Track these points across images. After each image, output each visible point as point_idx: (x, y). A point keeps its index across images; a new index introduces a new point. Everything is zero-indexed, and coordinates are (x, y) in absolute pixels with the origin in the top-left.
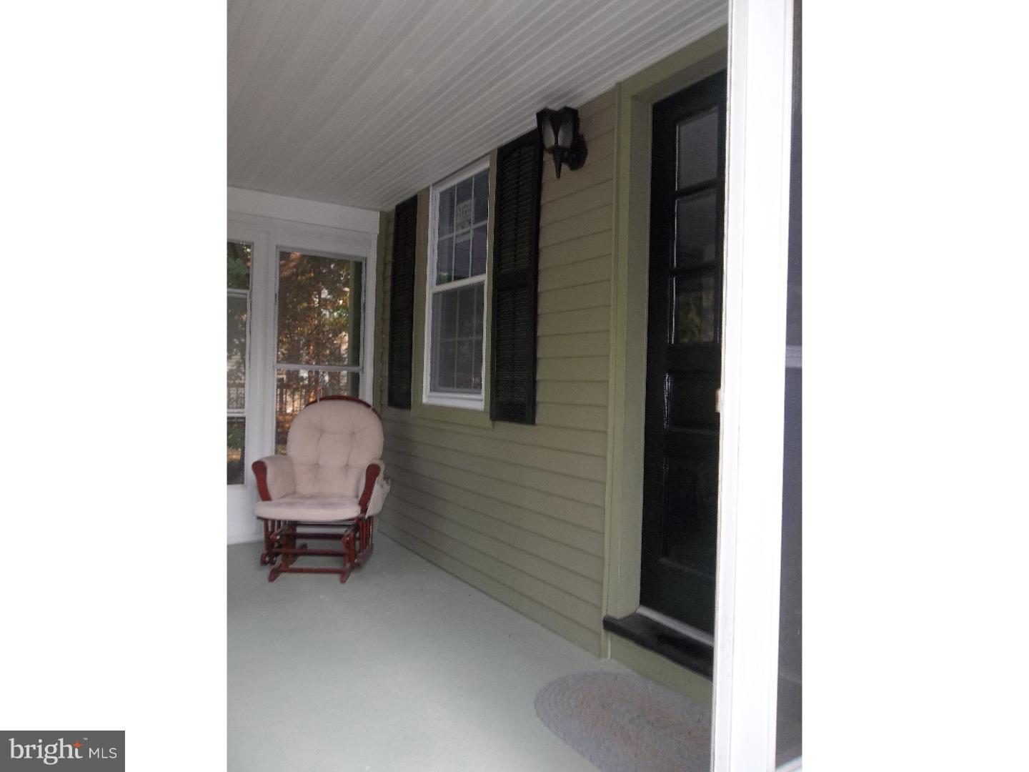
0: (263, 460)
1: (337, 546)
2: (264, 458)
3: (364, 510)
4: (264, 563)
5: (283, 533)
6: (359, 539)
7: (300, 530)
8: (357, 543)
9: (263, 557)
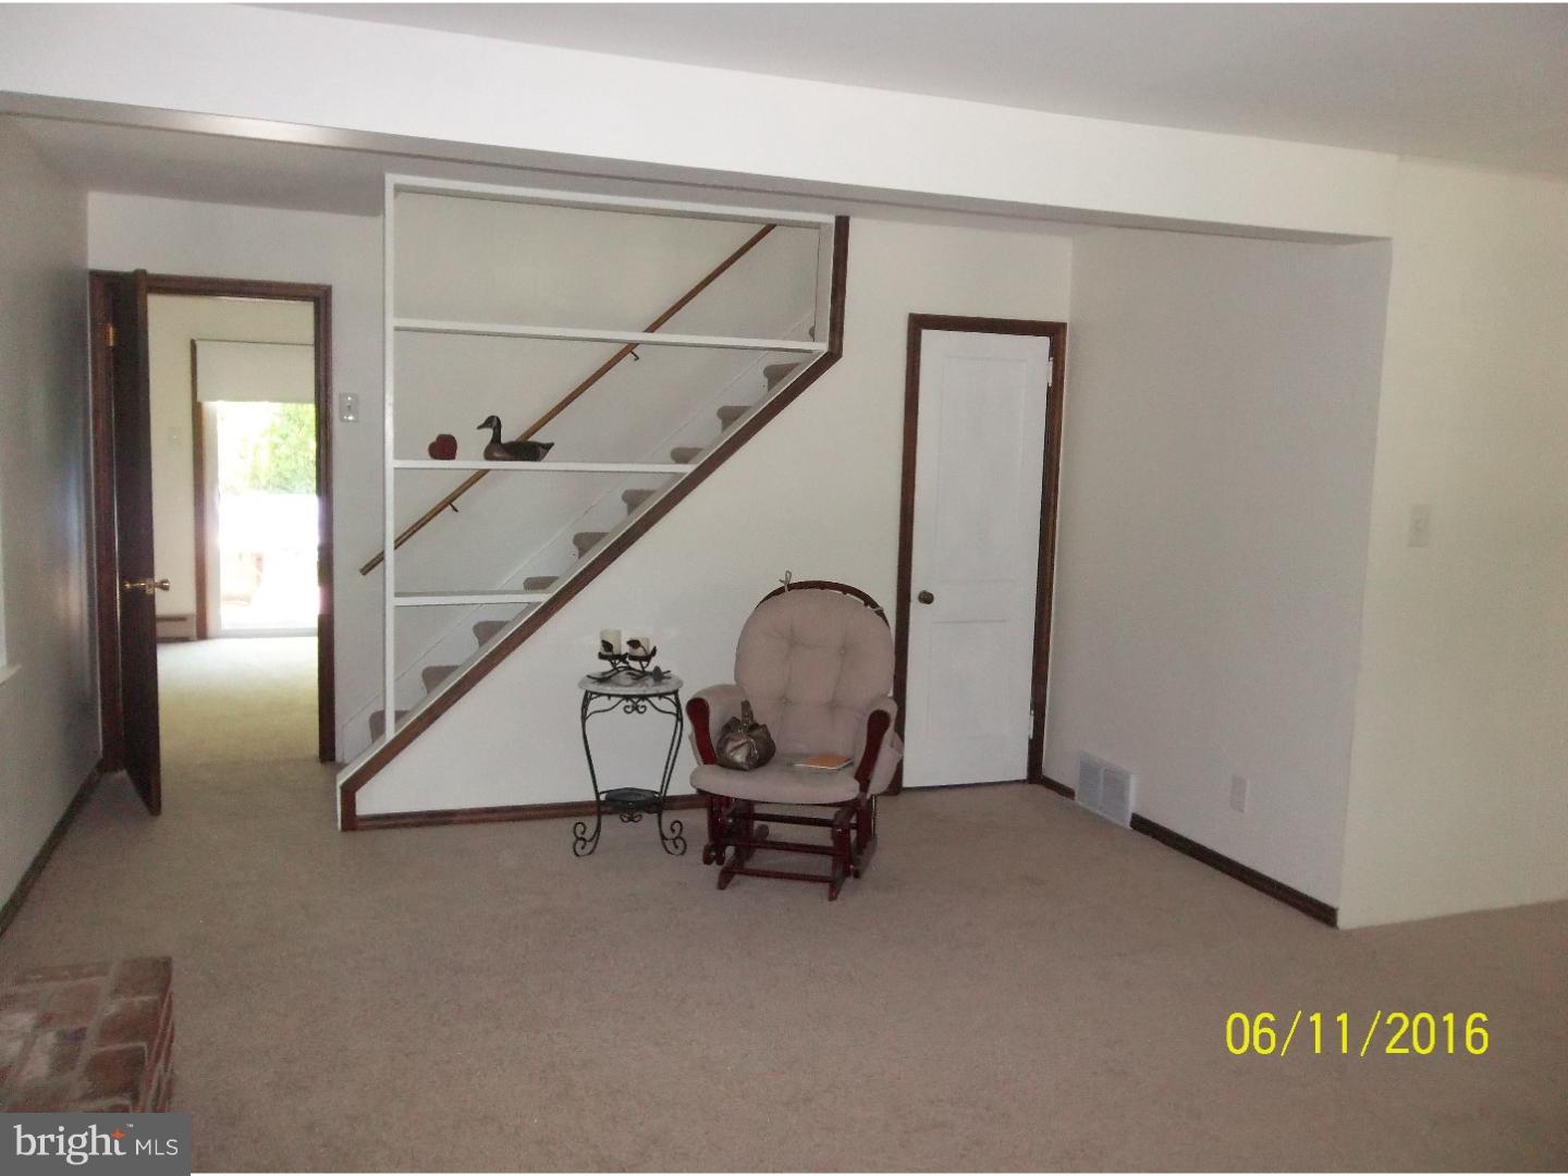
0: (705, 697)
1: (821, 836)
2: (699, 693)
3: (864, 787)
4: (707, 861)
5: (737, 812)
6: (856, 827)
7: (759, 810)
8: (853, 834)
9: (707, 850)
